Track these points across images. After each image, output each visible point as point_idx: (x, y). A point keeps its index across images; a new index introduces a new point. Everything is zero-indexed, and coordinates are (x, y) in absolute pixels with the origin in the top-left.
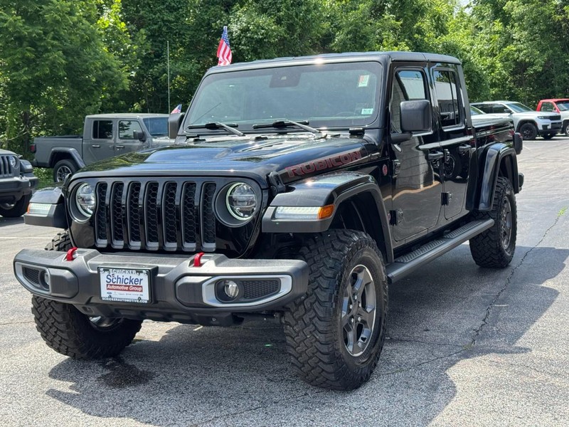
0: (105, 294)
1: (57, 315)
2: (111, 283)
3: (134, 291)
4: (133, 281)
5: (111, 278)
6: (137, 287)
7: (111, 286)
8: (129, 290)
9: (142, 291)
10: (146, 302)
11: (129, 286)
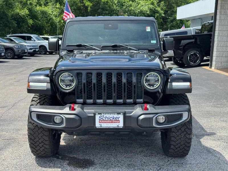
0: (98, 125)
1: (46, 137)
2: (102, 120)
3: (115, 123)
4: (115, 118)
5: (102, 118)
6: (117, 120)
7: (101, 121)
8: (112, 123)
9: (119, 123)
10: (122, 127)
11: (112, 121)
